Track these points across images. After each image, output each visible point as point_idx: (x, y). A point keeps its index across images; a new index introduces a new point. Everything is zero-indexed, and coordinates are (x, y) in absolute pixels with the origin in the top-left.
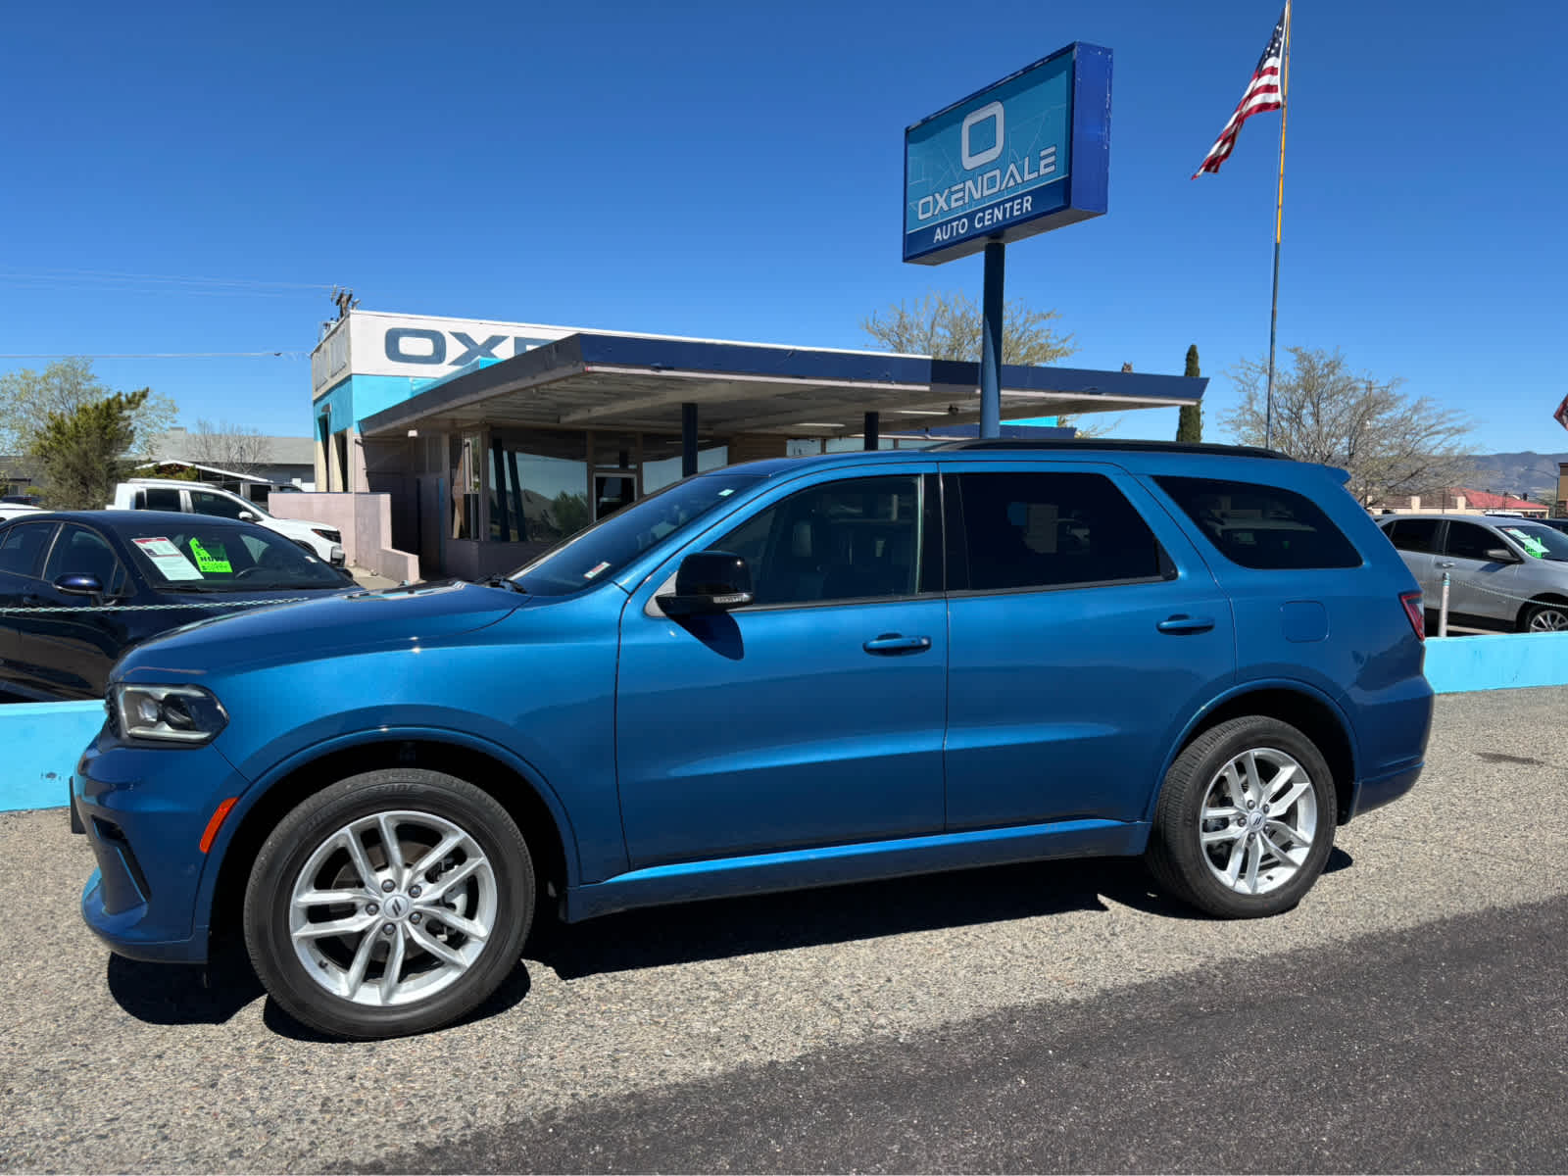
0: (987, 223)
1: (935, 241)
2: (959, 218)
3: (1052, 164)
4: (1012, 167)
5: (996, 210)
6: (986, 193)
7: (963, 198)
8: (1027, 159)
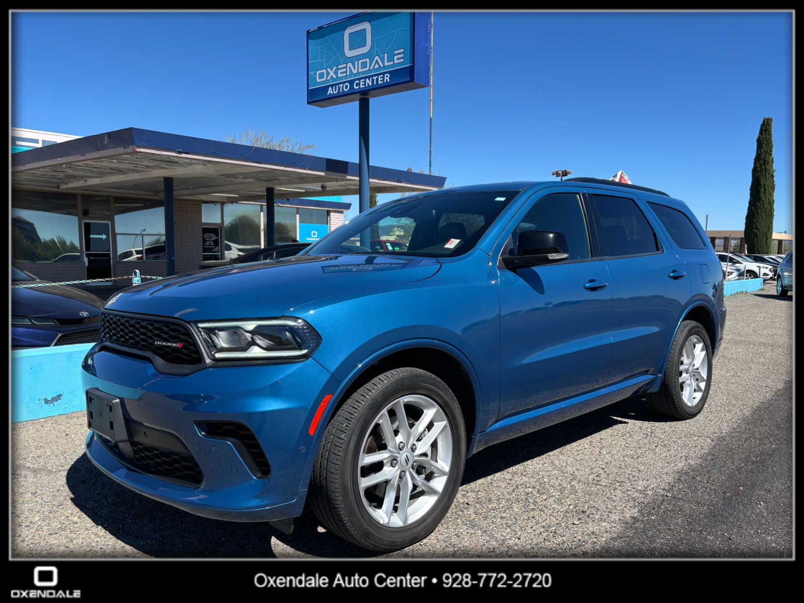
0: (361, 86)
1: (328, 94)
2: (344, 83)
3: (401, 58)
4: (377, 58)
5: (367, 80)
6: (360, 70)
7: (346, 72)
8: (386, 55)
